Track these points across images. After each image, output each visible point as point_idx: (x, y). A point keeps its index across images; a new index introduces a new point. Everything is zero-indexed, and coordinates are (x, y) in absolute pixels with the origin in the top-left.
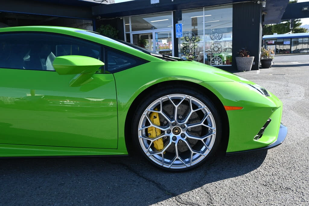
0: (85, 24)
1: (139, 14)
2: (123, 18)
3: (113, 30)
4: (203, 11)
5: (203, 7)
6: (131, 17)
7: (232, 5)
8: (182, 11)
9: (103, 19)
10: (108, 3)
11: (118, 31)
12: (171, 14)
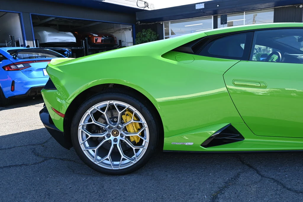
0: (123, 29)
1: (179, 19)
2: (163, 23)
3: (154, 34)
4: (243, 15)
5: (244, 11)
6: (171, 22)
7: (274, 9)
8: (228, 15)
9: (142, 24)
10: (150, 9)
11: (158, 35)
12: (212, 18)
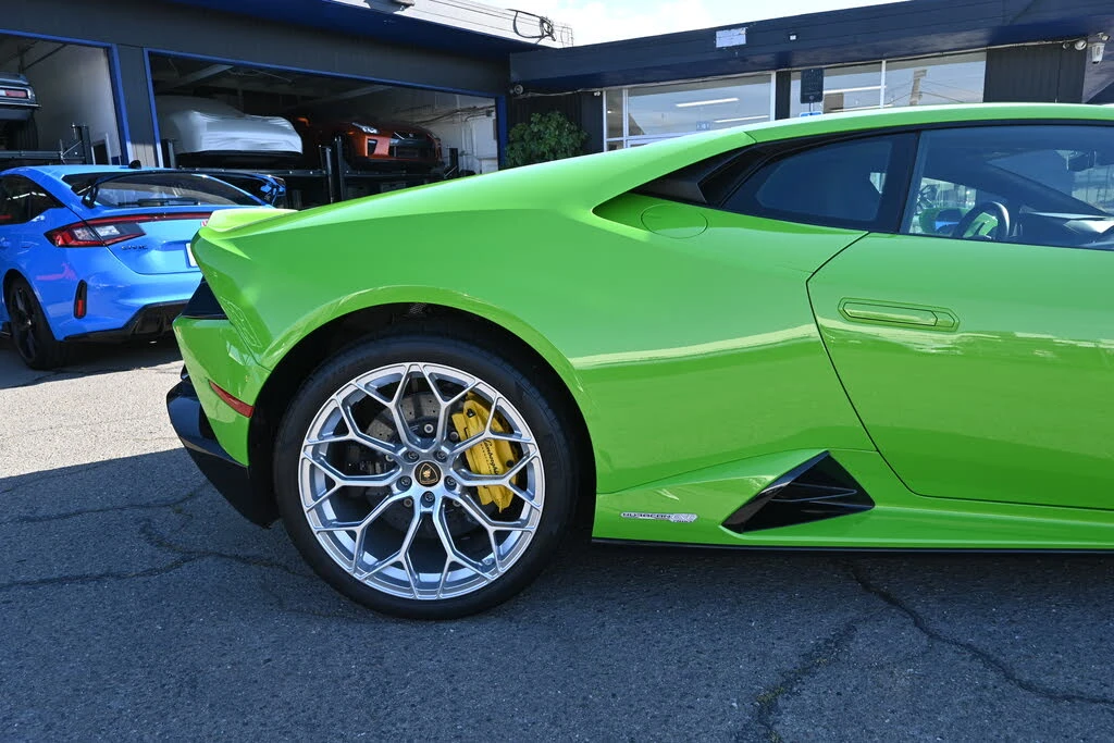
0: (463, 110)
1: (658, 82)
2: (602, 92)
4: (880, 71)
5: (884, 58)
6: (629, 89)
7: (984, 54)
8: (826, 72)
9: (530, 94)
12: (770, 81)
